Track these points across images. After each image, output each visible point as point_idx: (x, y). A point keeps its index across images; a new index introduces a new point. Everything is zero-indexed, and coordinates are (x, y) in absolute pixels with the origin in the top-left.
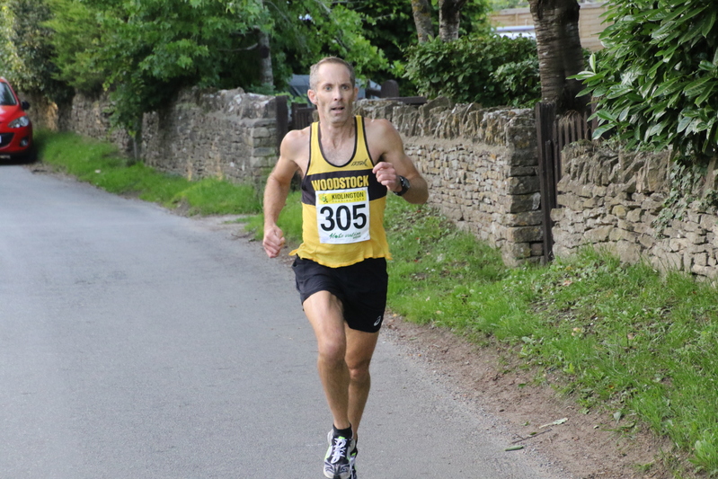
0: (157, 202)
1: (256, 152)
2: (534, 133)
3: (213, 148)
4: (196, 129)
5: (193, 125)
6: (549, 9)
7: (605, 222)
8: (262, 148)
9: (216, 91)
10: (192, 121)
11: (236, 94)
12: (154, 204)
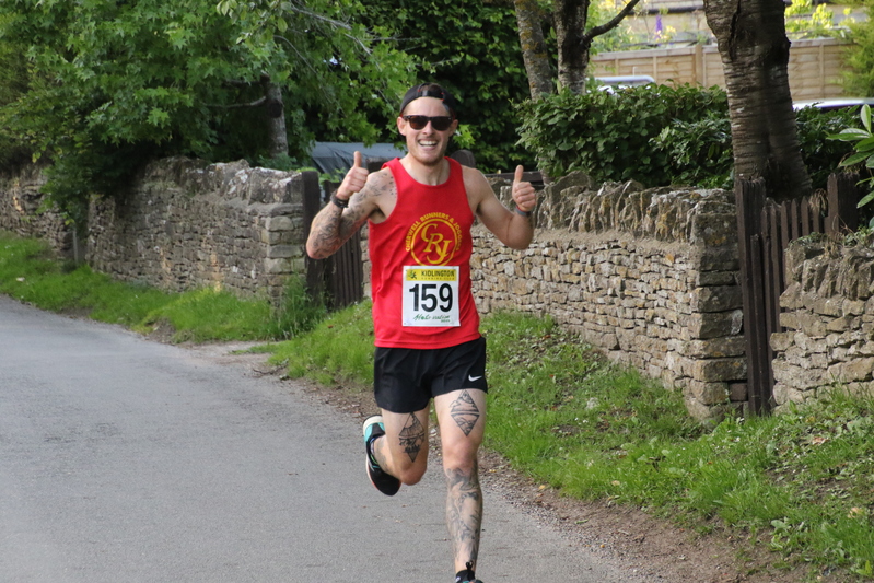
0: (120, 323)
1: (274, 250)
2: (734, 223)
3: (203, 245)
4: (175, 219)
5: (170, 213)
6: (746, 46)
7: (865, 353)
8: (282, 246)
9: (206, 164)
10: (169, 207)
11: (239, 169)
12: (116, 327)
